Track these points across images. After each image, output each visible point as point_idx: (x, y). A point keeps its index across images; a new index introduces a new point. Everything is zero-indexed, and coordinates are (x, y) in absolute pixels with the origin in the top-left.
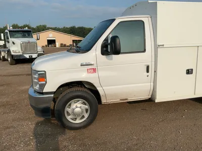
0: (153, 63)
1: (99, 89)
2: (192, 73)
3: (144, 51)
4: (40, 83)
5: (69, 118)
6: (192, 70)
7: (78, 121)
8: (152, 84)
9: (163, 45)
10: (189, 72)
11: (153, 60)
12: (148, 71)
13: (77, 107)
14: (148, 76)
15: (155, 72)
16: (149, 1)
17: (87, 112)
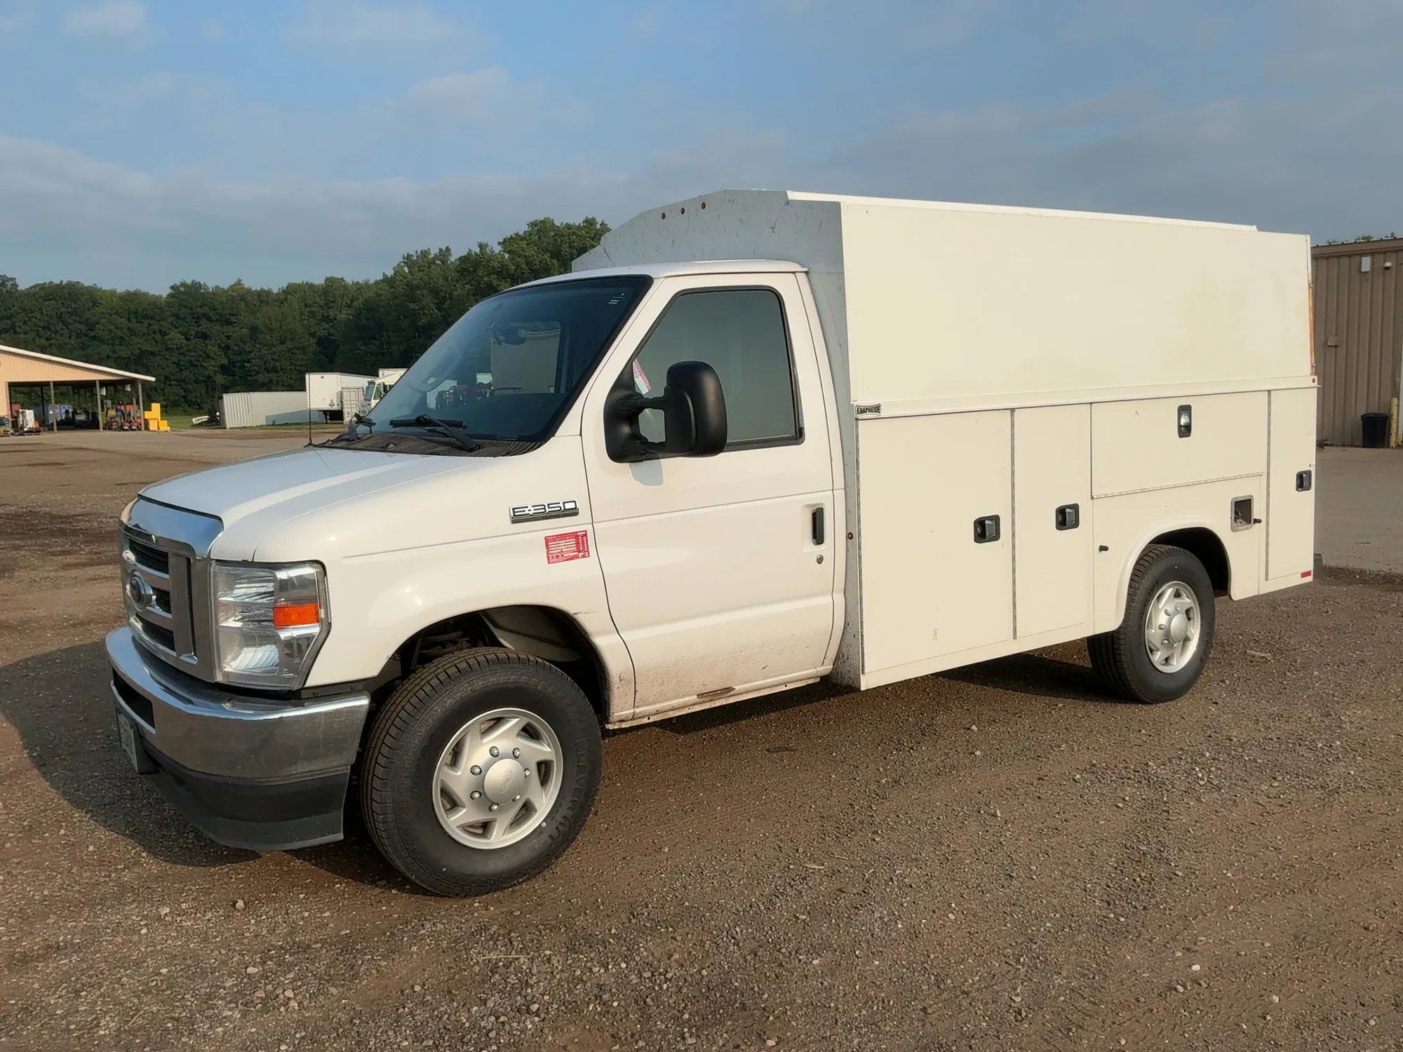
0: (840, 495)
1: (604, 642)
2: (996, 537)
3: (797, 436)
4: (284, 635)
5: (454, 822)
6: (996, 519)
7: (500, 838)
8: (840, 598)
9: (877, 409)
10: (985, 530)
11: (840, 483)
12: (818, 536)
13: (495, 755)
14: (820, 560)
15: (850, 536)
16: (793, 195)
17: (544, 780)
